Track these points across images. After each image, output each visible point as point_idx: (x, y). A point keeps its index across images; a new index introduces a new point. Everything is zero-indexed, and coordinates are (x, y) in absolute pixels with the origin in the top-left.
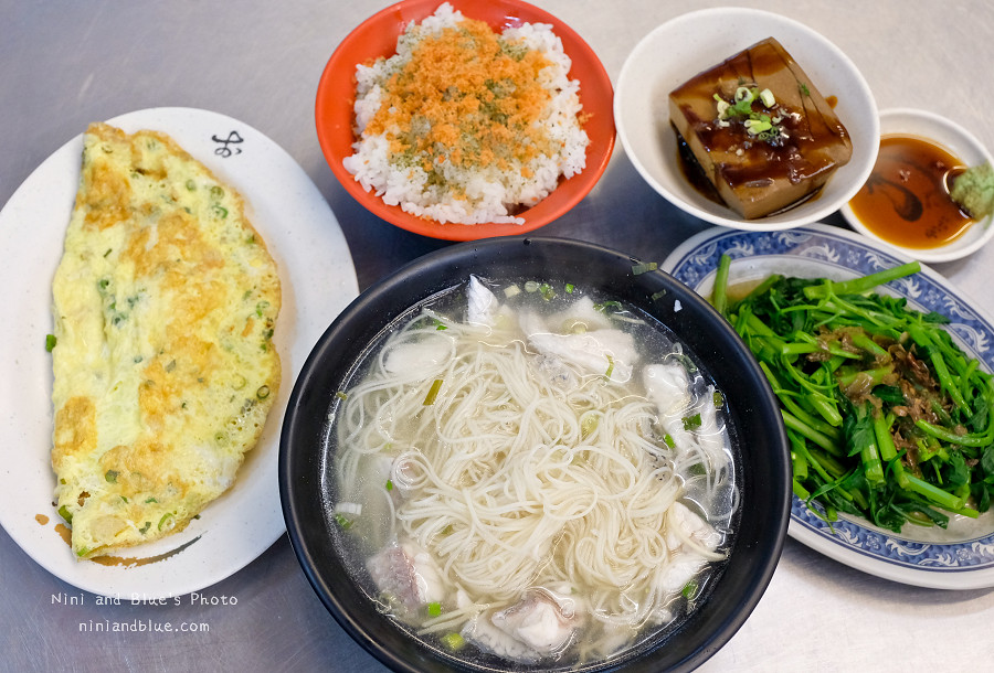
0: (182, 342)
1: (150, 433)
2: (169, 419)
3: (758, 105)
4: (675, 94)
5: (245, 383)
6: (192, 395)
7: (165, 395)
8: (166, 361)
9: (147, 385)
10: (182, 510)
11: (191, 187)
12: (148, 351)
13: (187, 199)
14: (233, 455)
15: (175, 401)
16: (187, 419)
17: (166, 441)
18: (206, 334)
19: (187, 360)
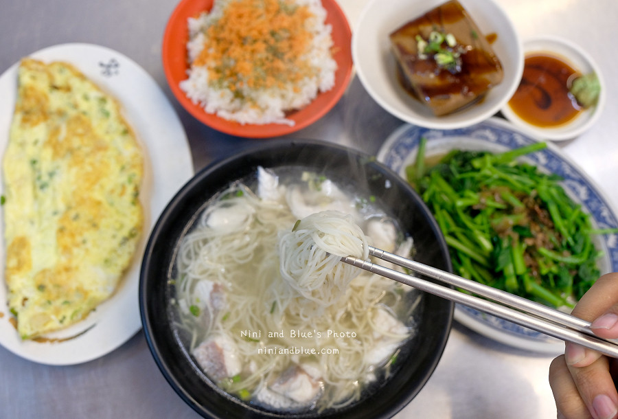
0: (82, 201)
1: (64, 260)
2: (75, 251)
3: (445, 44)
4: (394, 35)
5: (122, 226)
6: (90, 235)
7: (72, 235)
8: (72, 213)
9: (61, 230)
10: (85, 307)
11: (86, 98)
12: (61, 207)
13: (84, 106)
14: (115, 272)
15: (79, 239)
16: (87, 250)
17: (74, 263)
18: (97, 195)
19: (86, 212)
